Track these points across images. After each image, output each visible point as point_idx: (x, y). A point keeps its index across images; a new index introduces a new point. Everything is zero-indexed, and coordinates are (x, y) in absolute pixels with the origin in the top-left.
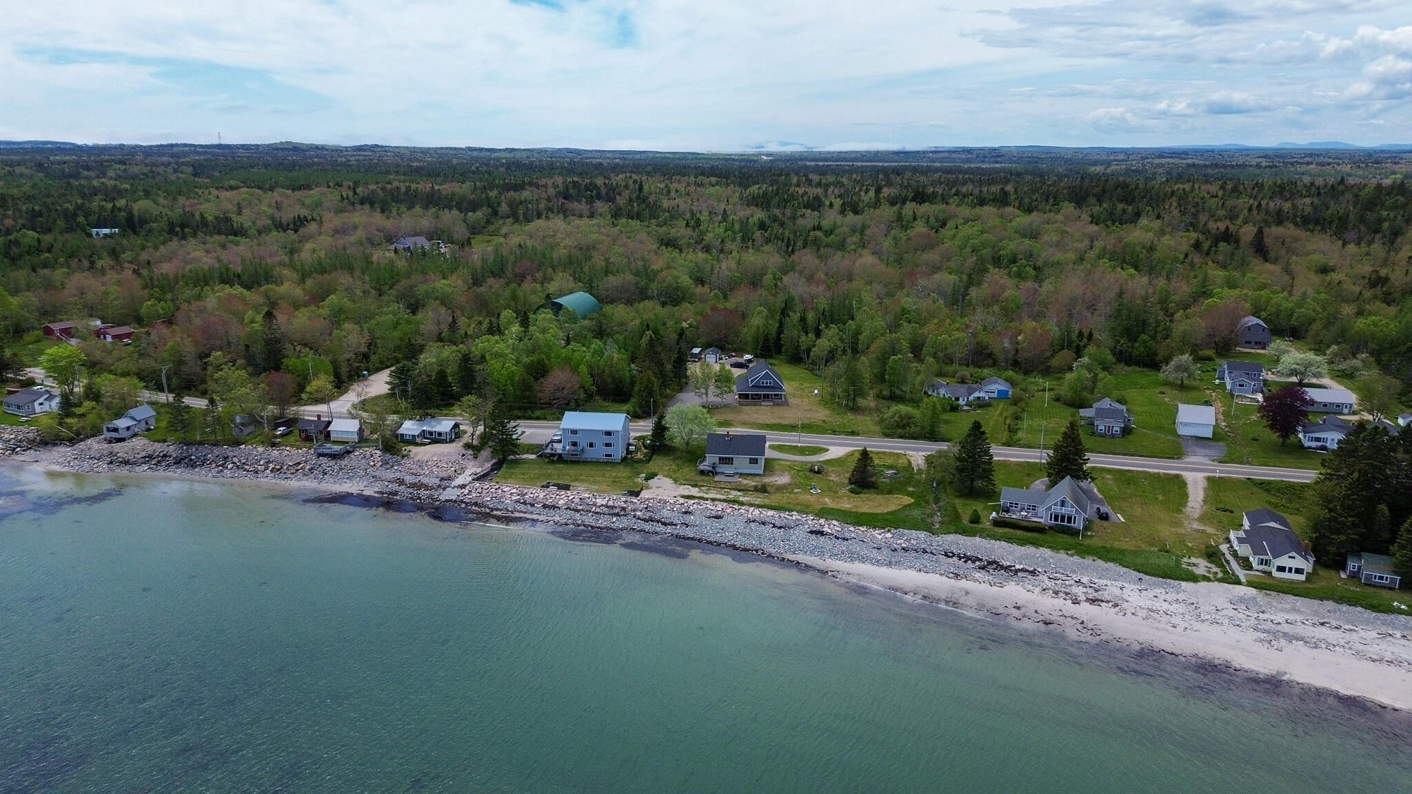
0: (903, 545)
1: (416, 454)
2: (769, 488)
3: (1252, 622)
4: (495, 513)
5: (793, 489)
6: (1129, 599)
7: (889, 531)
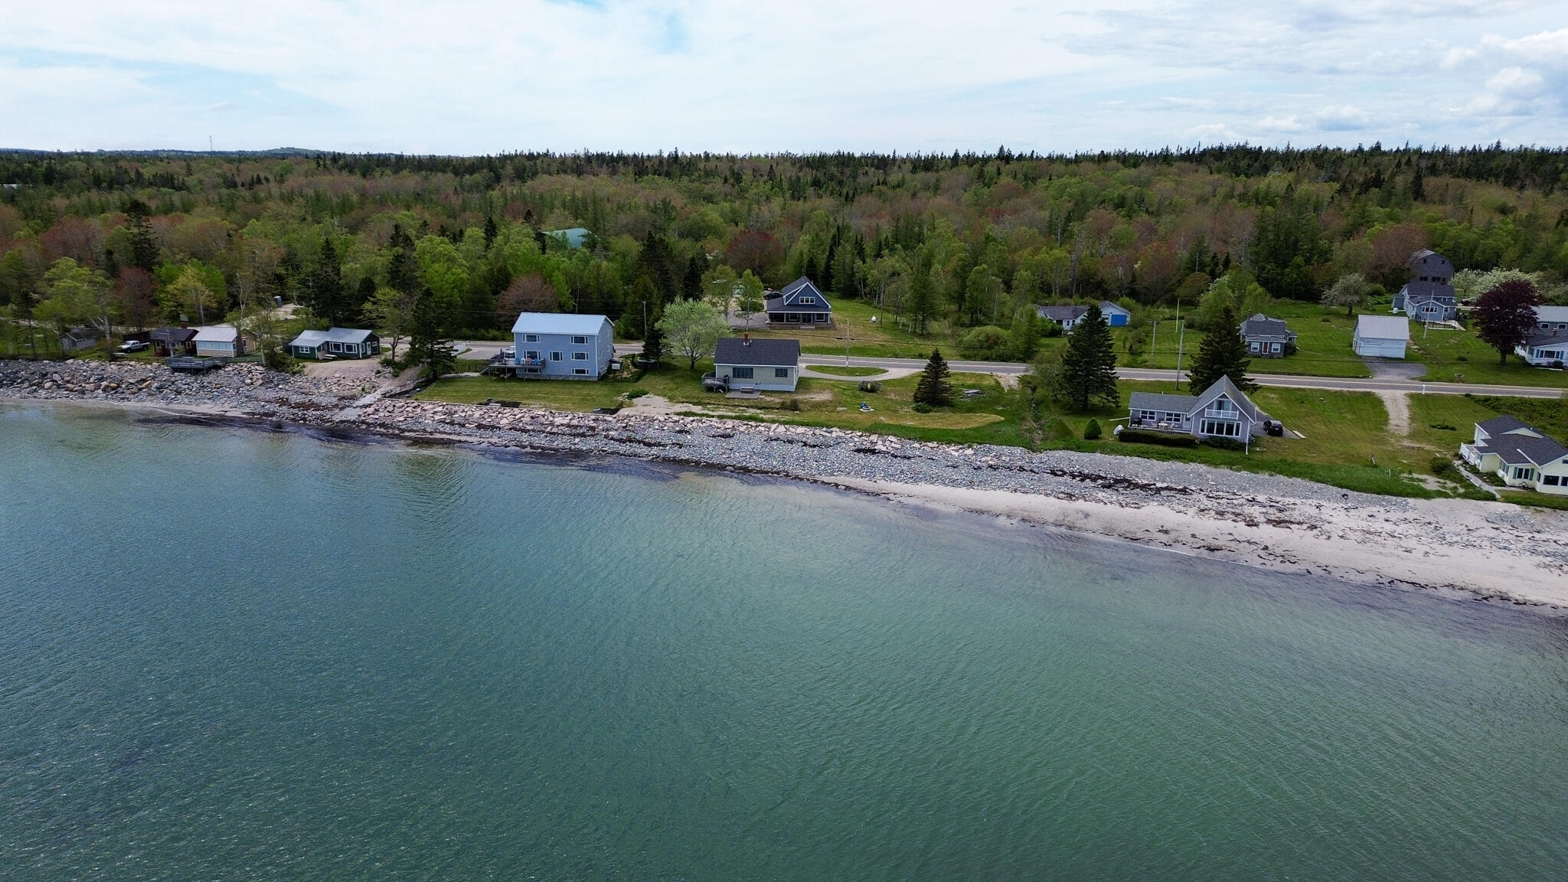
0: (991, 462)
1: (311, 371)
2: (801, 406)
3: (1524, 543)
4: (406, 434)
5: (836, 407)
6: (1331, 519)
7: (969, 447)
